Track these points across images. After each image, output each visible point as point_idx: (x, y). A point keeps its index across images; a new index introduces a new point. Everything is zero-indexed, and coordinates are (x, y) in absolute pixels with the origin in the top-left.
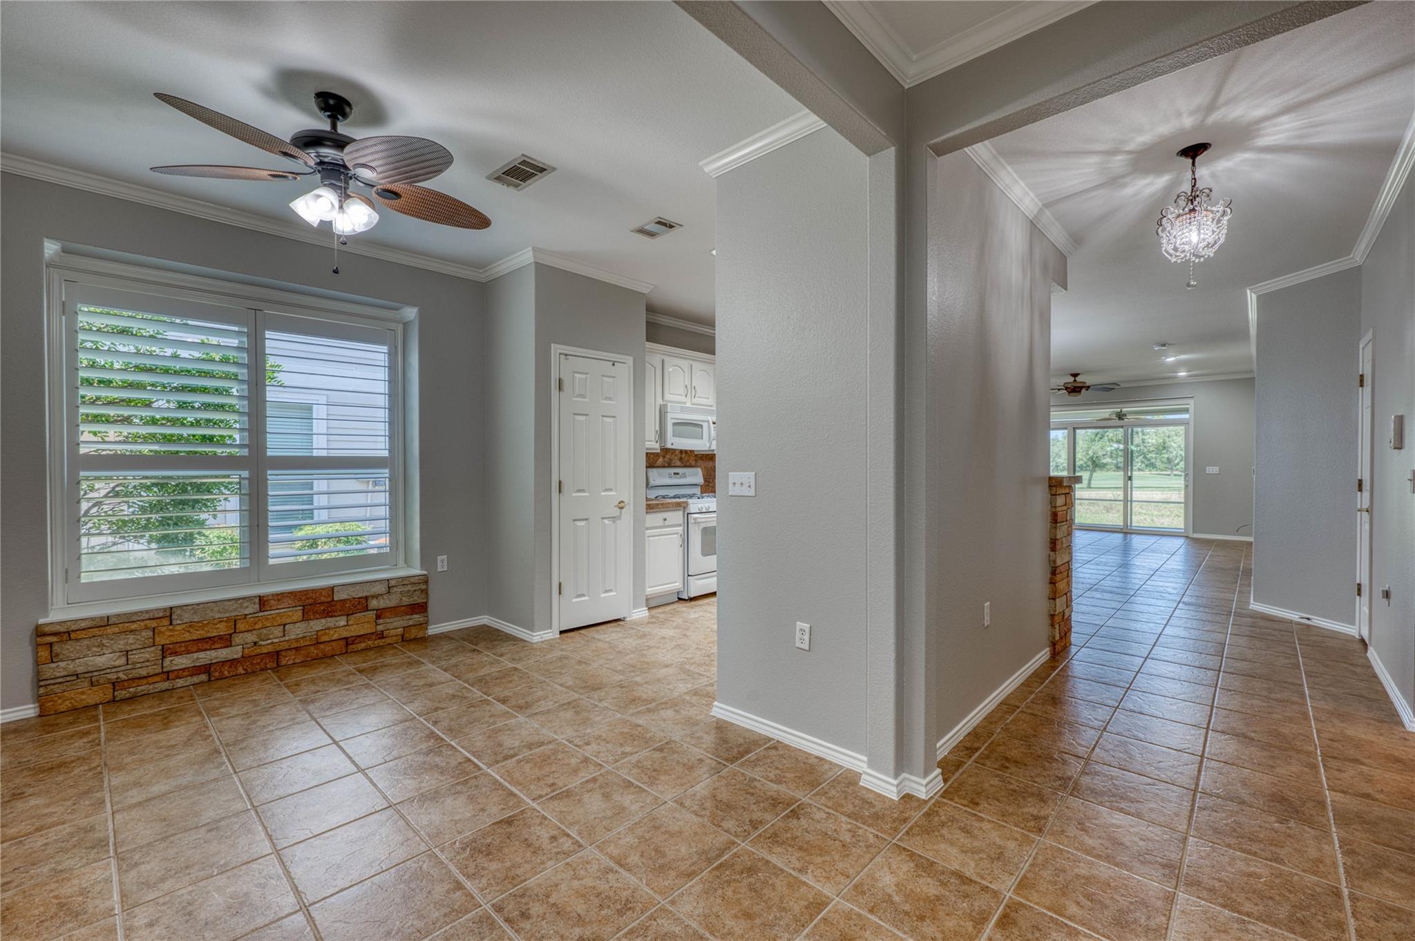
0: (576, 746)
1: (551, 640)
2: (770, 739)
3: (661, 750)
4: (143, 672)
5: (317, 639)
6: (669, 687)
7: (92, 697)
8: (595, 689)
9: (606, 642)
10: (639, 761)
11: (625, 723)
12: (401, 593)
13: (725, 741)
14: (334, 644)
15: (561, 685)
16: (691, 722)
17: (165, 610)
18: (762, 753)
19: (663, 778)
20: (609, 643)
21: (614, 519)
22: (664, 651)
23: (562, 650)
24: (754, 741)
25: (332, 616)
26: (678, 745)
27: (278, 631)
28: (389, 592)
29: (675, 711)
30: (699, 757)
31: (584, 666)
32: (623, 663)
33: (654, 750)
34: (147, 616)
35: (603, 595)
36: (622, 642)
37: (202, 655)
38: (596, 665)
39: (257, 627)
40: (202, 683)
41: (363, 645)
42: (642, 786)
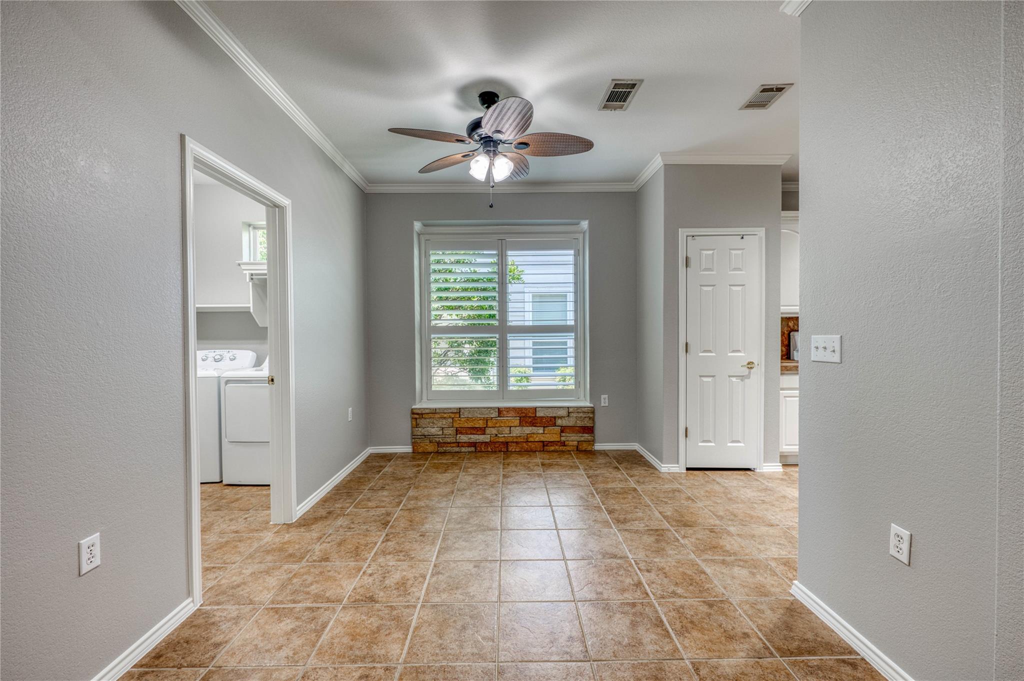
0: (639, 569)
1: (677, 473)
2: (851, 651)
3: (711, 605)
4: (449, 440)
5: (527, 439)
6: (760, 547)
7: (430, 448)
8: (686, 525)
9: (723, 487)
10: (682, 607)
11: (693, 565)
12: (576, 417)
13: (789, 628)
14: (536, 444)
15: (660, 513)
16: (761, 591)
17: (457, 409)
18: (831, 663)
19: (695, 633)
20: (726, 488)
21: (742, 378)
22: (777, 509)
23: (680, 484)
24: (828, 644)
25: (535, 426)
26: (732, 608)
27: (507, 430)
28: (569, 416)
29: (750, 572)
30: (747, 631)
31: (690, 502)
32: (727, 510)
33: (704, 602)
34: (450, 411)
35: (729, 444)
36: (739, 491)
37: (472, 436)
38: (700, 504)
39: (497, 425)
40: (472, 452)
41: (552, 448)
42: (670, 630)
